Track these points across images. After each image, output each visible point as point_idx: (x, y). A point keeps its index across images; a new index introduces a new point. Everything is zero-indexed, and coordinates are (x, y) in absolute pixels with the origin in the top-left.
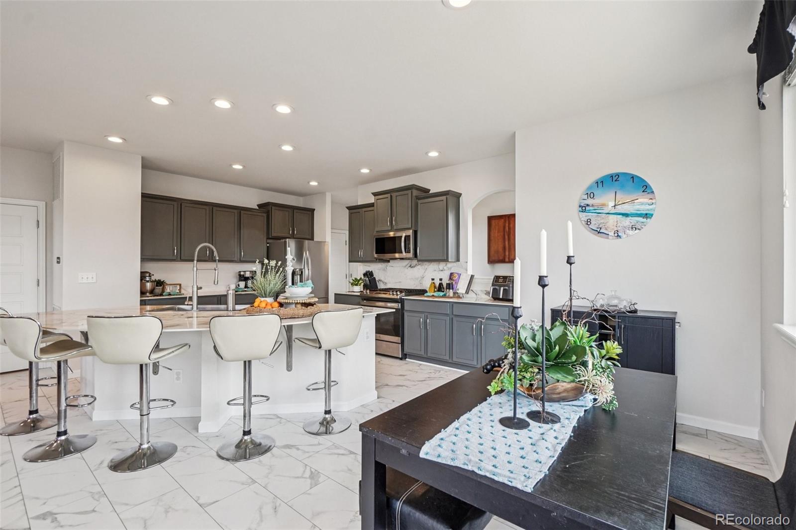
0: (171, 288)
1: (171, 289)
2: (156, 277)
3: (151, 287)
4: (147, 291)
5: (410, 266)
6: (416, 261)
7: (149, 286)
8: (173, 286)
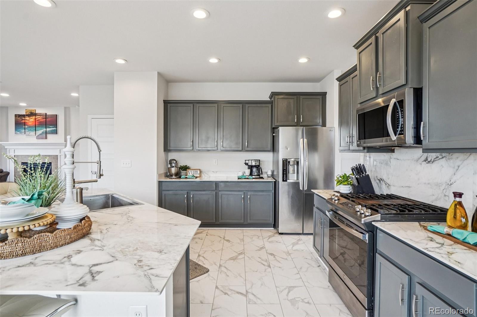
0: (193, 172)
1: (193, 174)
2: (182, 163)
3: (175, 171)
4: (173, 174)
5: (426, 160)
6: (420, 150)
7: (173, 170)
8: (194, 171)
